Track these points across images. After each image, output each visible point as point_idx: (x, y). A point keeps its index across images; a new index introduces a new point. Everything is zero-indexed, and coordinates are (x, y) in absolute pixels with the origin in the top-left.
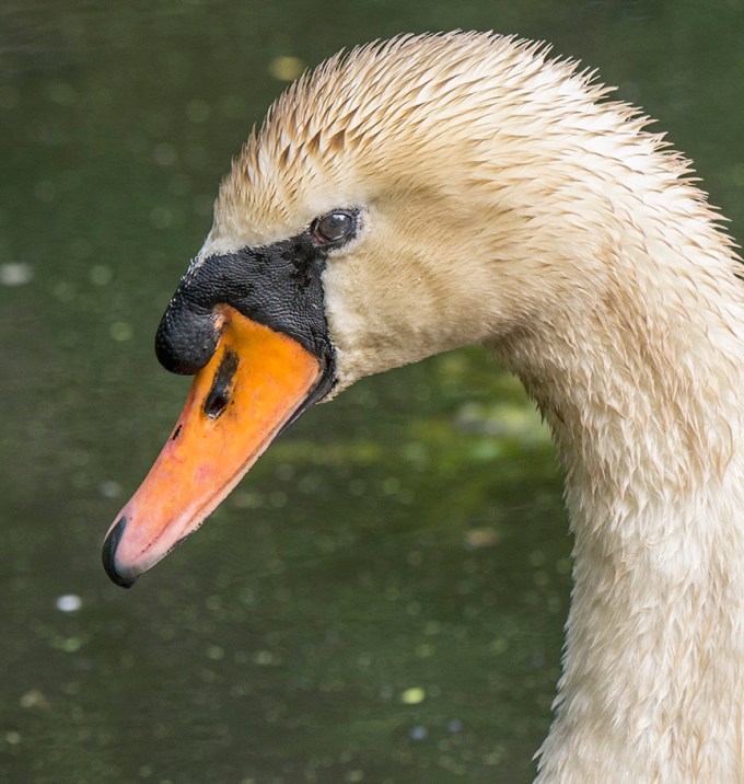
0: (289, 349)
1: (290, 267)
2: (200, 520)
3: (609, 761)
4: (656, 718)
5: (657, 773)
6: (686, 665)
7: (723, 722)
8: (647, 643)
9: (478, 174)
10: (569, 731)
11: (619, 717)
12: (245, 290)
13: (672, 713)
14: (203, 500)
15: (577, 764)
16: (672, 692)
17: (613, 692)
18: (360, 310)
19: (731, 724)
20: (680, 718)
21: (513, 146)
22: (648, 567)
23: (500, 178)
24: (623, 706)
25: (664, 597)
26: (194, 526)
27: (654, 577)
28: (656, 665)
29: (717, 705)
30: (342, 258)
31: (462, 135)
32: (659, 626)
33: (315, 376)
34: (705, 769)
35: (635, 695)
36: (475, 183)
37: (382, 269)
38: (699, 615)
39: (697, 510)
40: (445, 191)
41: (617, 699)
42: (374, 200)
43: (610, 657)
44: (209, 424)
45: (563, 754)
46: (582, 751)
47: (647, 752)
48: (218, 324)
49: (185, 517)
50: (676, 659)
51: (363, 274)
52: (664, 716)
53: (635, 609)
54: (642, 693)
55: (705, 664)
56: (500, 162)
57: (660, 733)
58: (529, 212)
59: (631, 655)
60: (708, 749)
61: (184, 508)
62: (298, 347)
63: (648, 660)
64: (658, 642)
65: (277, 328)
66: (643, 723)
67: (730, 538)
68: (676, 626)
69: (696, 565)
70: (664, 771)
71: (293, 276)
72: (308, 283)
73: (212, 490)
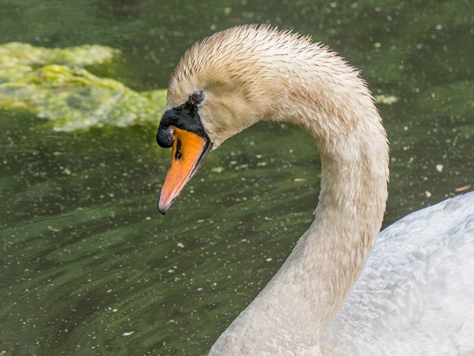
0: (194, 136)
1: (188, 112)
2: (179, 192)
3: (338, 215)
4: (352, 202)
5: (353, 218)
6: (359, 184)
7: (372, 200)
8: (346, 180)
9: (233, 73)
10: (324, 207)
11: (340, 203)
12: (176, 120)
13: (357, 200)
14: (178, 186)
15: (328, 217)
16: (356, 193)
17: (337, 196)
18: (211, 121)
19: (375, 200)
20: (359, 200)
21: (241, 62)
22: (342, 159)
23: (239, 73)
24: (341, 200)
25: (349, 166)
26: (177, 194)
27: (344, 162)
28: (350, 186)
29: (370, 195)
30: (202, 107)
31: (224, 63)
32: (349, 175)
33: (204, 143)
34: (368, 215)
35: (344, 196)
36: (233, 76)
37: (213, 108)
38: (361, 169)
39: (352, 139)
40: (225, 81)
41: (338, 198)
42: (206, 88)
43: (335, 186)
44: (178, 162)
45: (323, 214)
46: (329, 213)
47: (350, 212)
48: (172, 132)
49: (174, 192)
50: (356, 183)
51: (209, 111)
52: (354, 201)
53: (340, 172)
54: (346, 195)
55: (365, 184)
56: (239, 68)
57: (353, 206)
58: (252, 80)
59: (341, 185)
60: (368, 209)
61: (173, 189)
62: (196, 135)
63: (347, 185)
64: (349, 179)
65: (188, 130)
66: (347, 204)
67: (365, 145)
68: (354, 173)
69: (357, 155)
70: (356, 217)
71: (189, 114)
72: (194, 115)
73: (181, 183)
